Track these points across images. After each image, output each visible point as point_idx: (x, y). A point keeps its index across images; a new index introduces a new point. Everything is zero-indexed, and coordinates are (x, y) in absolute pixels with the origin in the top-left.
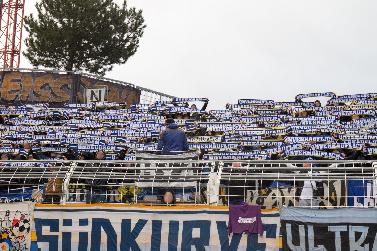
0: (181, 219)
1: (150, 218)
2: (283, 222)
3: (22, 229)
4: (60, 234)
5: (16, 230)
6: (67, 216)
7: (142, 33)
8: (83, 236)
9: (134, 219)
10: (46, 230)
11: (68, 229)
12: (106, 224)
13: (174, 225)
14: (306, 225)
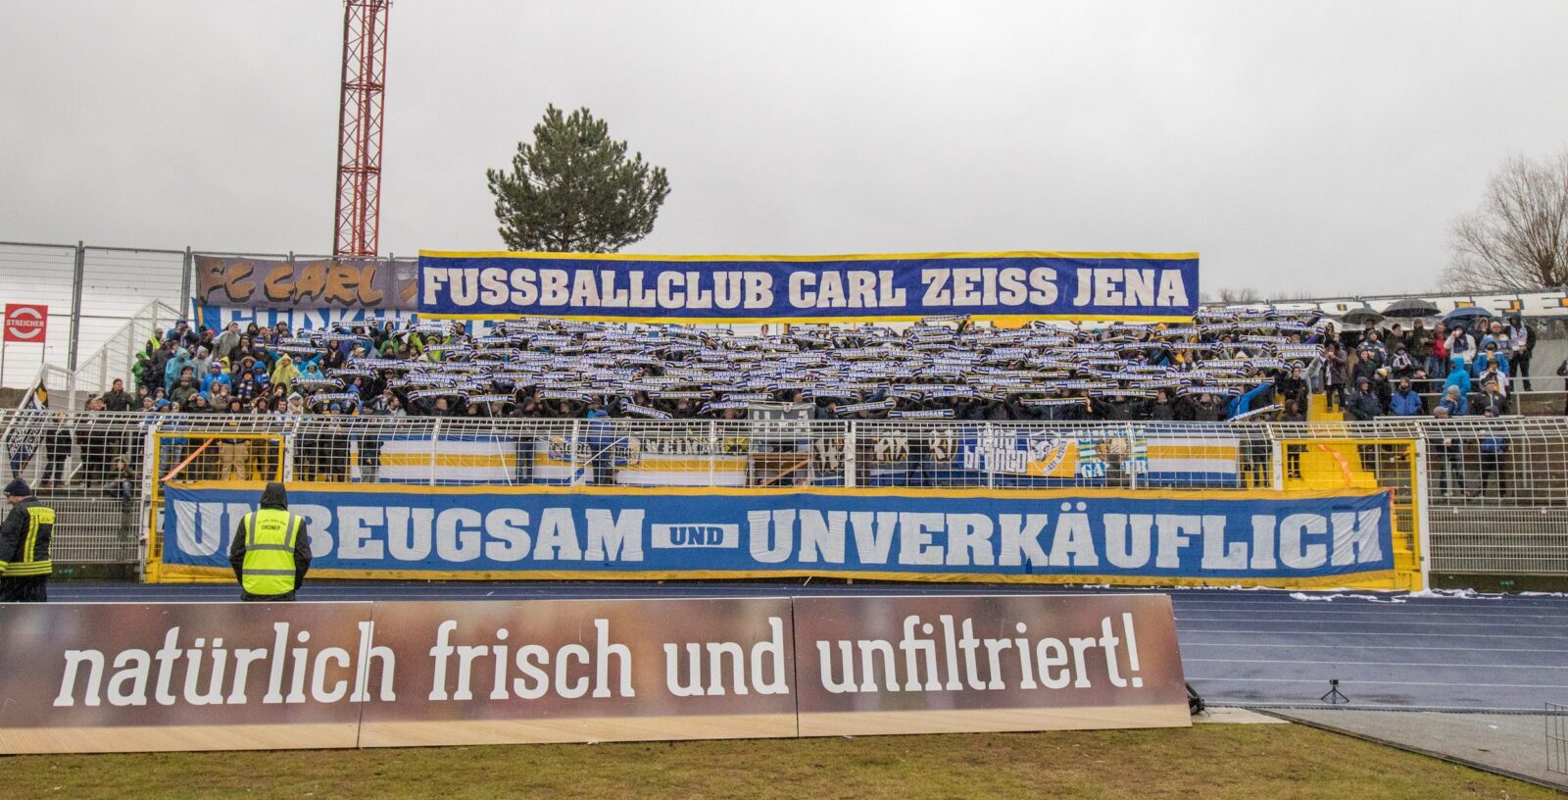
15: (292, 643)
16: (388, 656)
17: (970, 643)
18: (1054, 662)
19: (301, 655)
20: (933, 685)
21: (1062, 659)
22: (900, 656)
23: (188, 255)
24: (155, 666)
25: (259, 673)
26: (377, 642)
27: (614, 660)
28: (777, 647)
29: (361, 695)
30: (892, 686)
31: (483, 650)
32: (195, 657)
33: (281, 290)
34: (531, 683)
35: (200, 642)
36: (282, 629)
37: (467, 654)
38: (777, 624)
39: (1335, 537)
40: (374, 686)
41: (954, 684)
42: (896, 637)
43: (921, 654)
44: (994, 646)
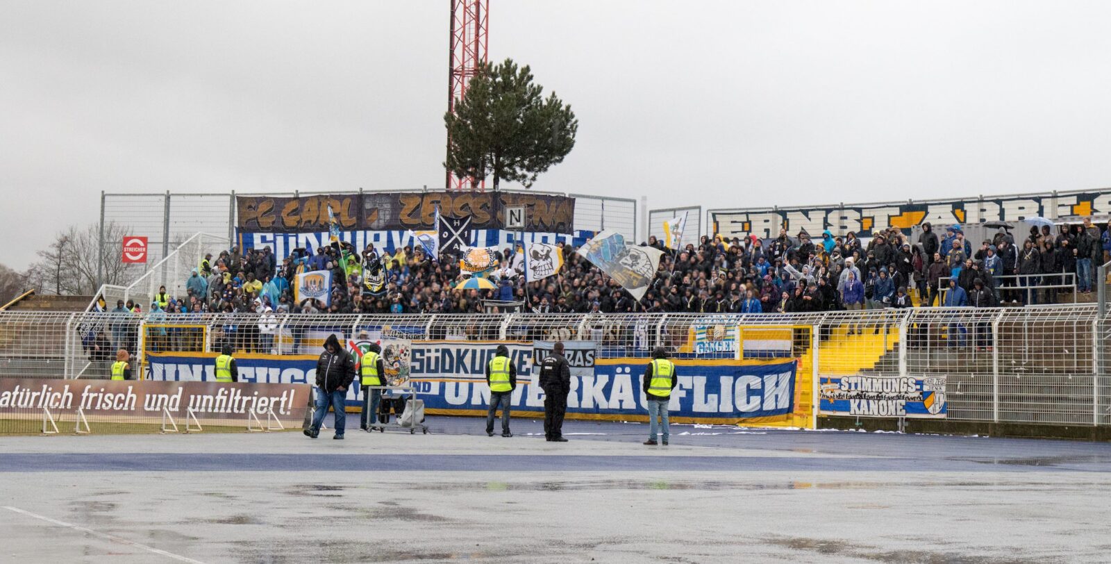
0: (487, 348)
1: (470, 348)
2: (535, 349)
3: (405, 355)
4: (425, 358)
5: (402, 355)
6: (429, 347)
7: (577, 127)
8: (437, 358)
9: (463, 348)
10: (418, 355)
11: (429, 355)
12: (448, 351)
13: (483, 351)
14: (545, 350)
15: (47, 391)
16: (71, 395)
17: (238, 398)
18: (263, 405)
19: (48, 394)
20: (222, 411)
21: (266, 404)
22: (215, 401)
23: (233, 196)
24: (12, 396)
25: (37, 398)
26: (69, 391)
27: (131, 398)
28: (179, 397)
29: (62, 406)
30: (210, 410)
31: (96, 395)
32: (22, 394)
33: (291, 221)
34: (107, 405)
35: (24, 390)
36: (45, 387)
37: (92, 395)
38: (181, 389)
39: (766, 391)
40: (66, 404)
41: (229, 411)
42: (215, 394)
43: (221, 401)
44: (245, 399)
